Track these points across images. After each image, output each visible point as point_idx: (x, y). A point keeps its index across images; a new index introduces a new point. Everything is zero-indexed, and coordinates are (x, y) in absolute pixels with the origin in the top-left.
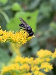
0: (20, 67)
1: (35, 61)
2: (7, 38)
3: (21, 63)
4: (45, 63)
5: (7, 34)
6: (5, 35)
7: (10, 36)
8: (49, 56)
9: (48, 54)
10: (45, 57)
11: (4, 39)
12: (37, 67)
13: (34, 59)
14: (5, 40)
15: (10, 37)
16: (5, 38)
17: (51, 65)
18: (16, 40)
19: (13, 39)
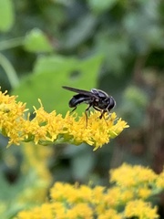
0: (66, 212)
1: (107, 197)
2: (58, 132)
3: (70, 200)
4: (136, 201)
5: (57, 121)
6: (54, 122)
7: (65, 126)
8: (148, 182)
9: (145, 178)
10: (136, 186)
11: (52, 134)
12: (115, 212)
13: (105, 192)
14: (54, 137)
15: (65, 129)
16: (54, 132)
17: (153, 207)
18: (81, 137)
19: (73, 133)
